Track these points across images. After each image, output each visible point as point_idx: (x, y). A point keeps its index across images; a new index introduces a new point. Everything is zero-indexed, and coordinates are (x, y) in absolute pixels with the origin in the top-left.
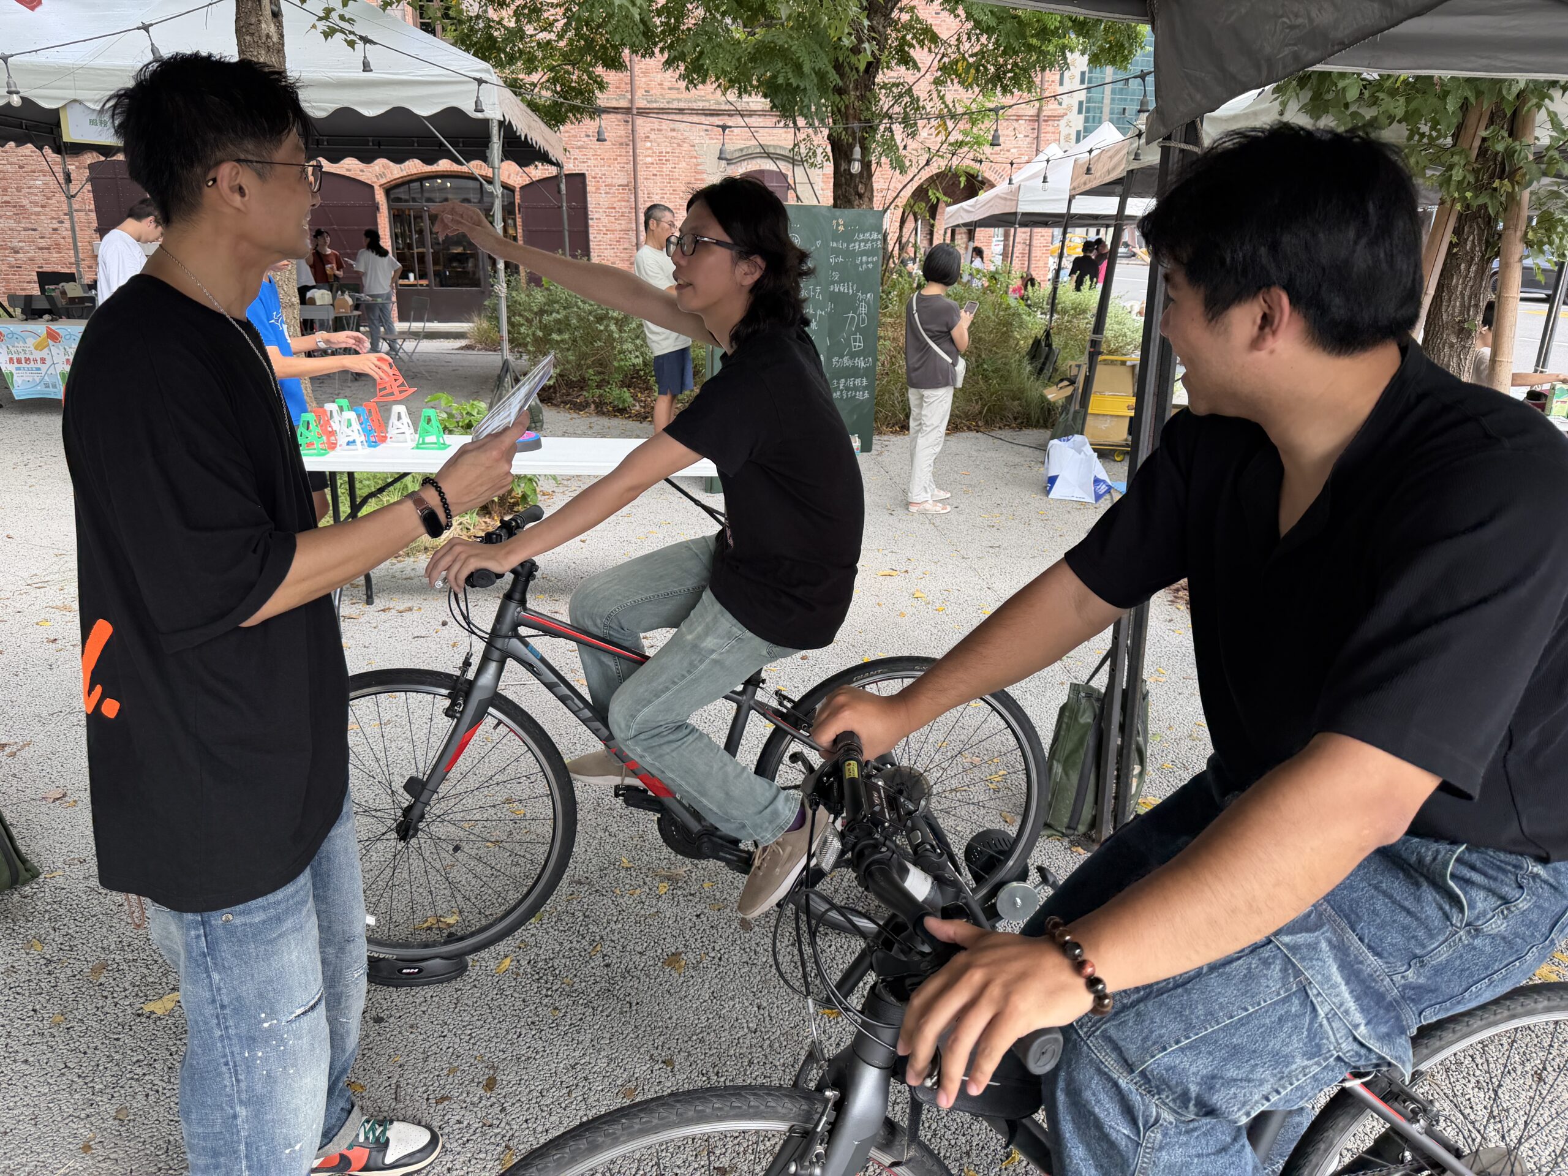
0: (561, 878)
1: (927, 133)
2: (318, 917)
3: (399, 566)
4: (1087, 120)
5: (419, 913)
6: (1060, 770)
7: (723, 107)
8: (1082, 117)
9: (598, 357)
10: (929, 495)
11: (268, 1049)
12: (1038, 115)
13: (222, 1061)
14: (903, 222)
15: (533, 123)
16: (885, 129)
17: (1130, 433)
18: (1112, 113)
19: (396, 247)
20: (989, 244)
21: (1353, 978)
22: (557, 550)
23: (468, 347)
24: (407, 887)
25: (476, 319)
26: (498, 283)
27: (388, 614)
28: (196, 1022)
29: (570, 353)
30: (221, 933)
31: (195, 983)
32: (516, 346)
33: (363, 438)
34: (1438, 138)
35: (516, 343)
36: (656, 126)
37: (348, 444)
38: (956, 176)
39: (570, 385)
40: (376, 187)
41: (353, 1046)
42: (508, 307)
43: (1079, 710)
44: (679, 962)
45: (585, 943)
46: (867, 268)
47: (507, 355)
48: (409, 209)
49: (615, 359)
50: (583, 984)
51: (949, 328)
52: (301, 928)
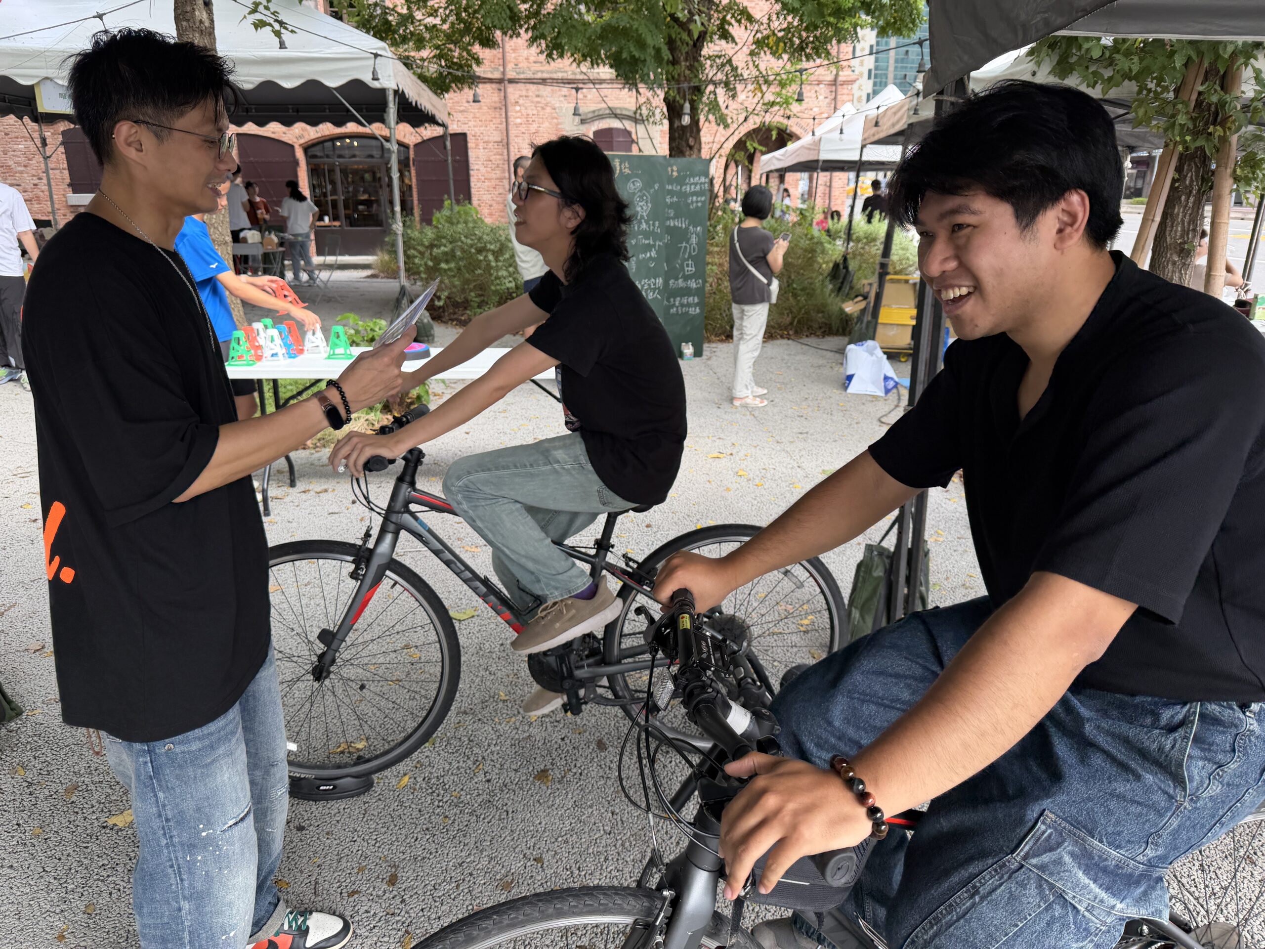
0: (449, 710)
1: (746, 96)
2: (247, 745)
3: (317, 455)
4: (875, 84)
5: (333, 740)
6: (857, 615)
7: (578, 77)
8: (871, 82)
9: (479, 282)
10: (749, 392)
11: (206, 854)
12: (835, 80)
13: (168, 864)
14: (727, 167)
15: (422, 92)
16: (710, 92)
17: (913, 338)
18: (895, 79)
20: (796, 185)
23: (373, 276)
24: (323, 719)
25: (379, 253)
26: (395, 222)
27: (307, 495)
29: (456, 279)
30: (164, 759)
31: (144, 800)
32: (411, 274)
33: (284, 351)
34: (1162, 93)
35: (411, 271)
36: (524, 93)
37: (273, 355)
38: (769, 130)
39: (456, 305)
40: (297, 147)
41: (278, 851)
42: (404, 242)
43: (872, 566)
44: (547, 777)
45: (470, 763)
46: (697, 207)
47: (404, 280)
48: (324, 164)
49: (493, 284)
50: (468, 796)
51: (765, 254)
52: (231, 754)
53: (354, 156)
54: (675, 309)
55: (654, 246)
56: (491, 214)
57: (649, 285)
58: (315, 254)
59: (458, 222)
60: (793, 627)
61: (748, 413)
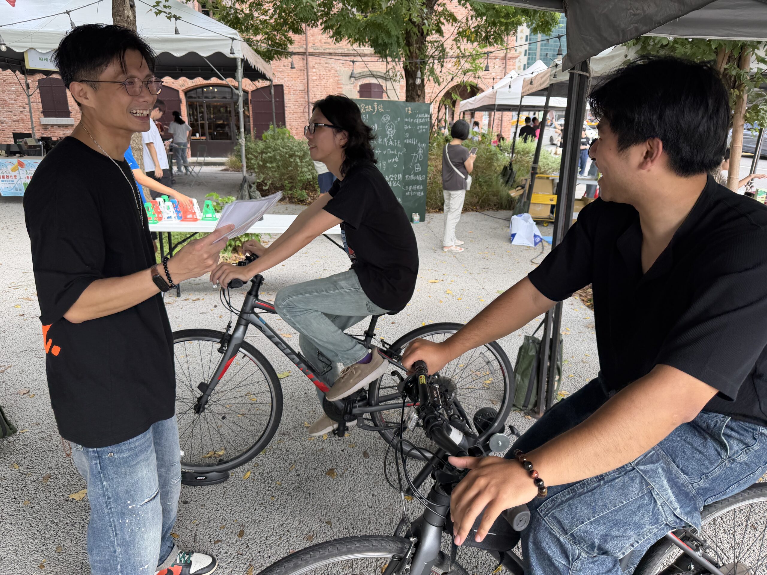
0: (275, 433)
1: (449, 65)
2: (156, 454)
4: (529, 59)
5: (205, 450)
6: (520, 378)
7: (351, 52)
8: (526, 58)
9: (290, 175)
10: (453, 243)
11: (131, 519)
12: (505, 57)
13: (109, 524)
14: (439, 109)
15: (258, 60)
16: (431, 63)
17: (552, 213)
18: (541, 56)
19: (190, 120)
20: (481, 119)
21: (674, 486)
22: (270, 270)
23: (225, 170)
24: (199, 437)
25: (229, 156)
26: (241, 138)
27: (188, 302)
28: (95, 506)
29: (276, 173)
30: (107, 462)
31: (95, 486)
32: (249, 169)
33: (175, 215)
35: (250, 168)
36: (318, 61)
37: (168, 218)
38: (465, 86)
39: (276, 188)
40: (180, 91)
41: (174, 516)
42: (246, 150)
43: (529, 348)
44: (333, 473)
45: (287, 464)
46: (423, 132)
47: (245, 174)
48: (196, 102)
49: (298, 176)
50: (286, 484)
51: (464, 160)
52: (147, 459)
53: (214, 97)
54: (409, 193)
55: (397, 155)
56: (297, 134)
57: (394, 178)
58: (190, 156)
59: (278, 139)
60: (480, 385)
61: (452, 256)
